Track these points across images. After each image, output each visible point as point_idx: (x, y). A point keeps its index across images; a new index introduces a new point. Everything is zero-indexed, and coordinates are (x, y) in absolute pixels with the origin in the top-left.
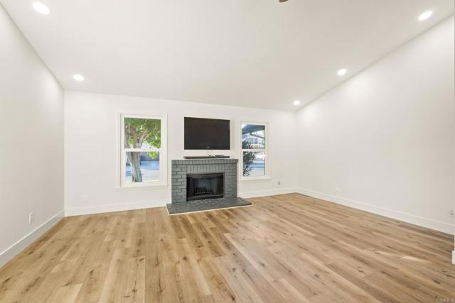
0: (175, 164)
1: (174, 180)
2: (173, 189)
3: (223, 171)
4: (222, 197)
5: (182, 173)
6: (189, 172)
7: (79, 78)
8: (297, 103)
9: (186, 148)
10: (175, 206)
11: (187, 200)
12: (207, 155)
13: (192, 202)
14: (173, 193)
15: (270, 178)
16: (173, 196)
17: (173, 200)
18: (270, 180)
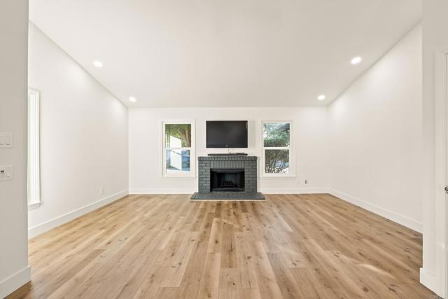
0: (201, 160)
1: (201, 173)
2: (199, 181)
3: (243, 167)
4: (243, 191)
5: (206, 168)
6: (212, 167)
7: (133, 99)
8: (321, 98)
9: (208, 147)
10: (201, 194)
11: (211, 191)
12: (227, 153)
13: (214, 193)
14: (199, 184)
15: (295, 176)
16: (199, 186)
17: (199, 189)
18: (296, 178)
